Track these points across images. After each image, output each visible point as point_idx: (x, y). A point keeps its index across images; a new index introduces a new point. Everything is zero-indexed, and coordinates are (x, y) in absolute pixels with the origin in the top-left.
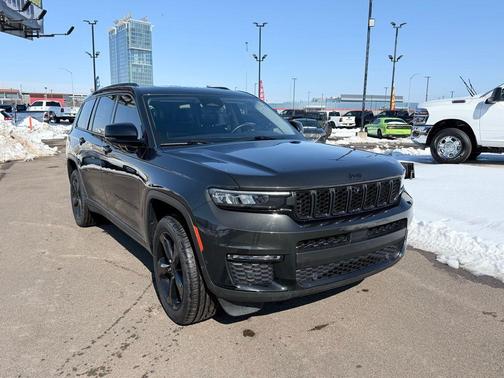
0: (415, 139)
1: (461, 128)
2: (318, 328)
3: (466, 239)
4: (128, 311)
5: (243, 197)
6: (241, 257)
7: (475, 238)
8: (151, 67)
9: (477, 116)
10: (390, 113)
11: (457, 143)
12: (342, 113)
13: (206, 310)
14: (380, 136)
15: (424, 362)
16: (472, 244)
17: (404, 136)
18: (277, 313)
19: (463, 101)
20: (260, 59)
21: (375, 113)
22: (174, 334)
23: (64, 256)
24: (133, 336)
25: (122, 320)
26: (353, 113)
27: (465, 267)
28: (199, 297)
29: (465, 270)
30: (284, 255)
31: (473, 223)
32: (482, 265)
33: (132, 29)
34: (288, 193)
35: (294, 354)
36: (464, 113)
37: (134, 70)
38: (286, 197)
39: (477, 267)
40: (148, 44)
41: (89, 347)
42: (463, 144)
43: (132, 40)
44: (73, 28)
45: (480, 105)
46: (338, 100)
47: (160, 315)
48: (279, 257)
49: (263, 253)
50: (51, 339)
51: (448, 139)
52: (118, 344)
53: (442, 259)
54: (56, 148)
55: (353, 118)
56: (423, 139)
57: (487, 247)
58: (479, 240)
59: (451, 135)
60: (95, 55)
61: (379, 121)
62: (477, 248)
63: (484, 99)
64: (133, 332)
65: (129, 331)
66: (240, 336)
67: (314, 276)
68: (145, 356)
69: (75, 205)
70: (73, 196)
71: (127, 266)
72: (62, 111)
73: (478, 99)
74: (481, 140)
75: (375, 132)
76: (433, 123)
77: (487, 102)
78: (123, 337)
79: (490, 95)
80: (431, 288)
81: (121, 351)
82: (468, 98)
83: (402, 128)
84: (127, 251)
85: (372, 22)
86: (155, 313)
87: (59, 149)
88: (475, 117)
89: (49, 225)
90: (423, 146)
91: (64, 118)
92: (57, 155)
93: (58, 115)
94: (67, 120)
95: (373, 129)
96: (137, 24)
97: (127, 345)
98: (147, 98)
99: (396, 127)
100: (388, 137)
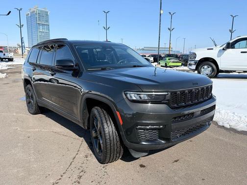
0: (190, 67)
1: (211, 62)
2: (176, 161)
3: (230, 114)
4: (75, 157)
5: (142, 96)
6: (142, 127)
7: (234, 113)
8: (49, 33)
9: (219, 56)
10: (169, 55)
11: (210, 69)
12: (147, 55)
13: (115, 156)
14: (166, 66)
15: (233, 175)
16: (233, 116)
17: (177, 66)
18: (153, 155)
19: (212, 49)
20: (106, 29)
21: (163, 56)
22: (104, 169)
23: (29, 130)
24: (82, 171)
25: (73, 163)
26: (152, 56)
27: (232, 127)
28: (111, 149)
29: (233, 129)
30: (165, 125)
31: (229, 106)
32: (240, 126)
33: (39, 14)
34: (166, 93)
35: (169, 175)
36: (213, 54)
37: (40, 34)
38: (166, 95)
39: (238, 127)
40: (47, 21)
41: (60, 179)
42: (213, 69)
43: (38, 19)
44: (10, 12)
45: (220, 51)
46: (143, 49)
47: (93, 159)
48: (161, 126)
49: (148, 125)
50: (38, 176)
51: (206, 67)
52: (75, 176)
53: (221, 124)
54: (5, 74)
55: (153, 58)
56: (194, 67)
57: (240, 117)
58: (236, 114)
59: (207, 65)
60: (21, 26)
61: (166, 59)
62: (236, 118)
63: (222, 48)
64: (82, 169)
65: (79, 169)
66: (139, 168)
67: (178, 135)
68: (92, 182)
69: (29, 103)
70: (27, 98)
71: (65, 134)
72: (4, 55)
73: (219, 48)
74: (221, 67)
75: (164, 65)
76: (199, 59)
77: (223, 49)
78: (77, 173)
79: (225, 45)
80: (221, 138)
81: (79, 180)
82: (214, 47)
83: (176, 62)
84: (63, 127)
85: (162, 12)
86: (89, 158)
87: (7, 74)
88: (218, 57)
89: (15, 114)
90: (194, 70)
91: (5, 59)
92: (6, 77)
93: (2, 57)
94: (7, 60)
95: (162, 63)
96: (41, 11)
97: (81, 177)
98: (75, 46)
99: (174, 62)
100: (170, 67)
